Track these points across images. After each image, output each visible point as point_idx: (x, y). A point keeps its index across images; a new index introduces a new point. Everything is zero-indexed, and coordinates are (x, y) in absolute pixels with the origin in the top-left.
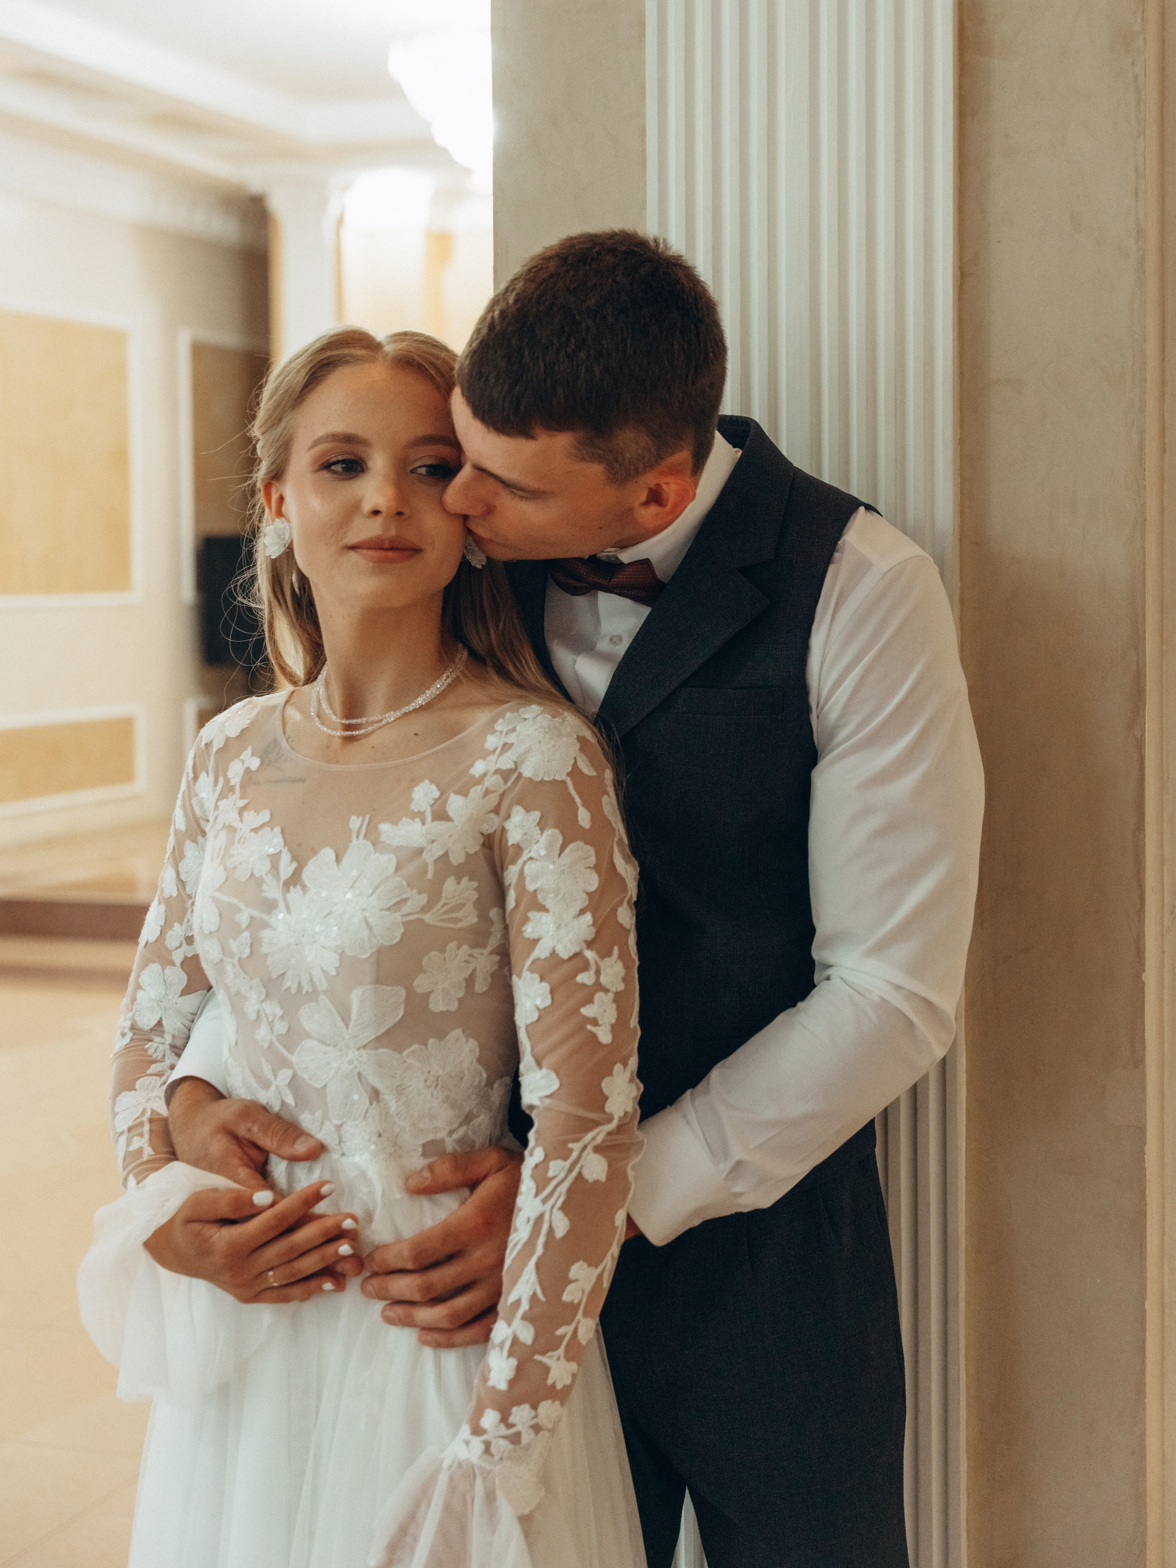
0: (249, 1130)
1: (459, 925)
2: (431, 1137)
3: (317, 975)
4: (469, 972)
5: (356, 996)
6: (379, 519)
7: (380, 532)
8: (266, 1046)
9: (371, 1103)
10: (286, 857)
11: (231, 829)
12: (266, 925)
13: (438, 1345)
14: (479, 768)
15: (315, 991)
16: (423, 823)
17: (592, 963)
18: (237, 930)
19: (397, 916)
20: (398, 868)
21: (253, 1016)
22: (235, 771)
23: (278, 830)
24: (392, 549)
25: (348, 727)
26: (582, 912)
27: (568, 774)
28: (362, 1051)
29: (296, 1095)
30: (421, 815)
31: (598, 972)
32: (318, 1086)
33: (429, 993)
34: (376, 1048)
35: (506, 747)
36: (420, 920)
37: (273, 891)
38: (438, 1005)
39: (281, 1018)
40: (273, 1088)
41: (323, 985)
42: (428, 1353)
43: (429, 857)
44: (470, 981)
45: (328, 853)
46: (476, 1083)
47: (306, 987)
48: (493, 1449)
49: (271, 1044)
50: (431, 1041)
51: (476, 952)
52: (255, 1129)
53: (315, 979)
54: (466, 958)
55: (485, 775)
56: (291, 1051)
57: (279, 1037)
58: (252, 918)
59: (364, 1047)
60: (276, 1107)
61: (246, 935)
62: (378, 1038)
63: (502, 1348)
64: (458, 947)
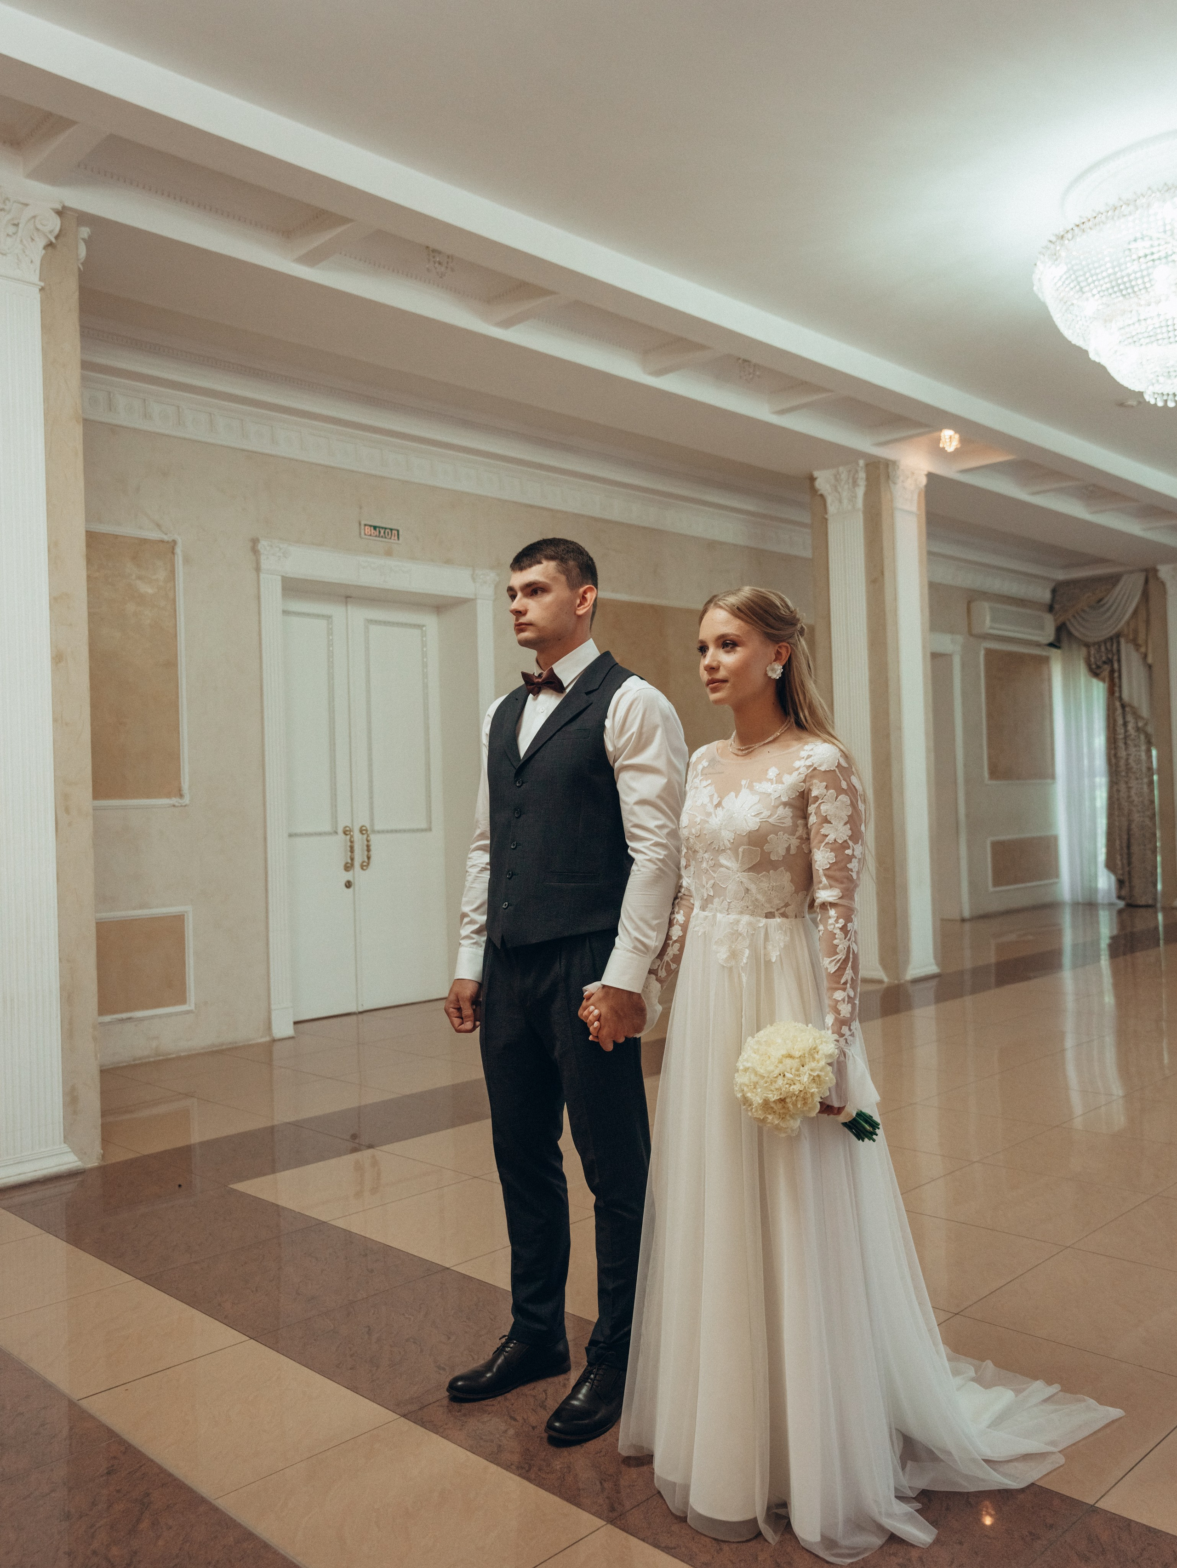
1: (783, 825)
2: (769, 911)
3: (727, 843)
4: (787, 845)
5: (740, 849)
9: (745, 894)
10: (716, 796)
12: (707, 822)
14: (797, 764)
15: (725, 848)
16: (772, 784)
17: (851, 846)
18: (695, 824)
19: (758, 820)
20: (760, 801)
21: (701, 860)
22: (699, 767)
25: (742, 750)
26: (846, 824)
27: (837, 767)
28: (743, 873)
29: (715, 891)
30: (771, 780)
31: (853, 850)
33: (771, 852)
34: (748, 872)
35: (809, 757)
36: (767, 821)
37: (710, 809)
38: (774, 857)
39: (711, 860)
40: (706, 889)
41: (728, 846)
43: (773, 797)
44: (789, 849)
45: (733, 794)
46: (790, 891)
47: (722, 847)
48: (848, 1041)
49: (707, 870)
50: (771, 871)
51: (791, 837)
53: (725, 844)
54: (787, 839)
55: (799, 767)
56: (714, 871)
57: (710, 868)
58: (701, 820)
59: (744, 871)
61: (698, 826)
62: (750, 868)
63: (844, 1001)
64: (784, 835)
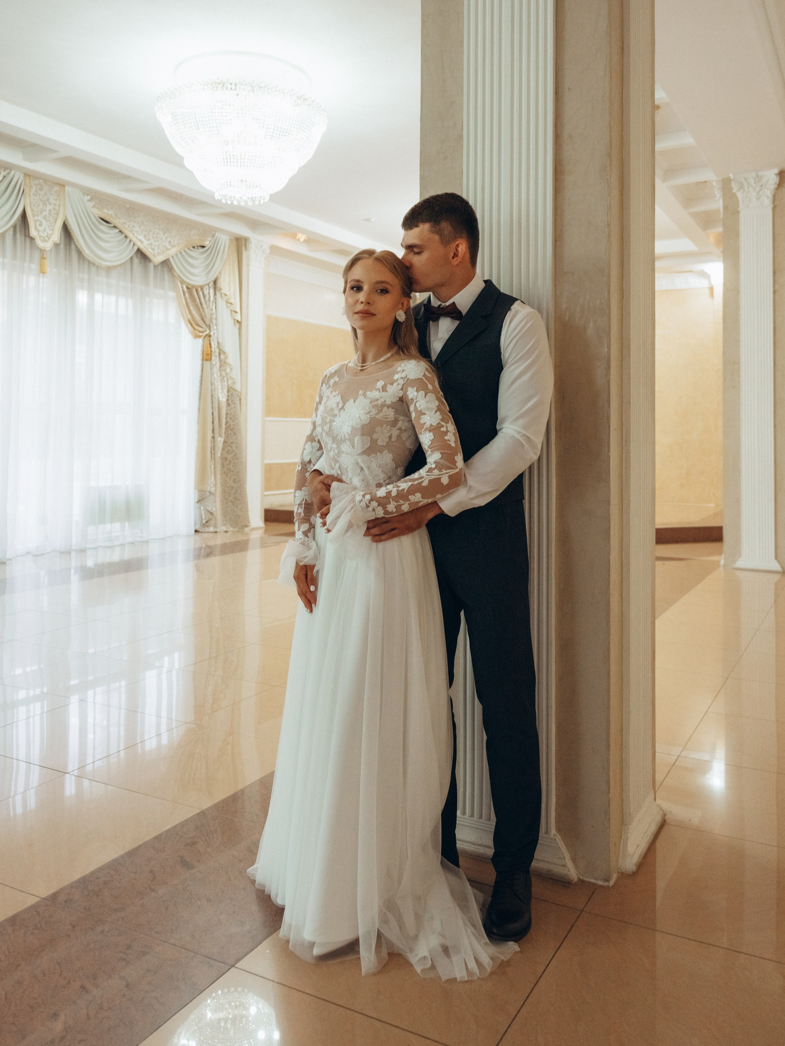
0: (328, 481)
1: (387, 420)
2: (378, 482)
4: (390, 434)
5: (356, 439)
6: (363, 305)
7: (362, 308)
8: (333, 457)
9: (361, 471)
10: (341, 402)
11: (328, 397)
12: (334, 421)
13: (377, 541)
15: (345, 439)
16: (380, 392)
17: (444, 425)
18: (326, 423)
19: (369, 416)
20: (371, 403)
21: (330, 449)
22: (332, 382)
23: (340, 395)
24: (366, 313)
25: (362, 367)
27: (423, 376)
28: (358, 456)
29: (341, 471)
30: (379, 390)
32: (346, 467)
33: (378, 439)
34: (362, 455)
35: (403, 371)
36: (375, 417)
37: (336, 412)
38: (380, 443)
39: (336, 448)
40: (335, 470)
41: (347, 437)
42: (374, 544)
43: (380, 401)
44: (390, 437)
46: (392, 467)
47: (343, 438)
49: (334, 456)
50: (378, 454)
51: (392, 428)
52: (330, 481)
53: (346, 436)
54: (389, 430)
55: (398, 379)
56: (339, 457)
57: (336, 454)
59: (359, 455)
60: (336, 475)
61: (328, 424)
62: (362, 452)
64: (387, 427)
